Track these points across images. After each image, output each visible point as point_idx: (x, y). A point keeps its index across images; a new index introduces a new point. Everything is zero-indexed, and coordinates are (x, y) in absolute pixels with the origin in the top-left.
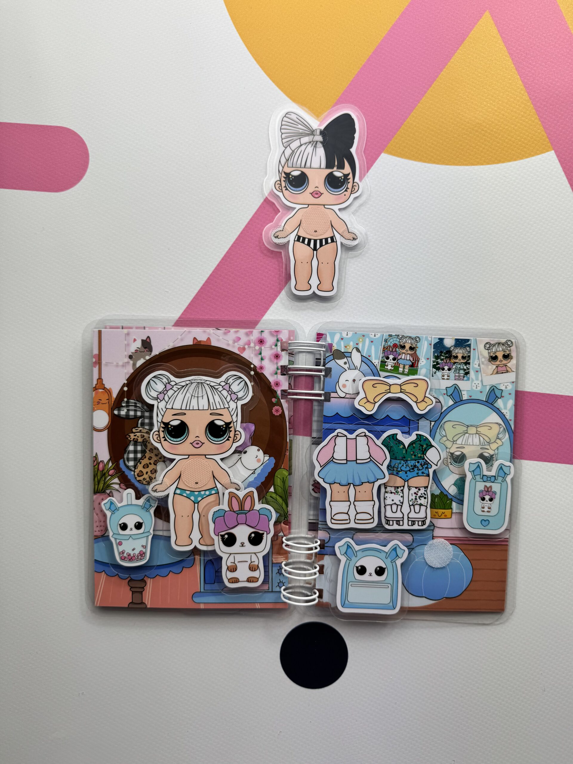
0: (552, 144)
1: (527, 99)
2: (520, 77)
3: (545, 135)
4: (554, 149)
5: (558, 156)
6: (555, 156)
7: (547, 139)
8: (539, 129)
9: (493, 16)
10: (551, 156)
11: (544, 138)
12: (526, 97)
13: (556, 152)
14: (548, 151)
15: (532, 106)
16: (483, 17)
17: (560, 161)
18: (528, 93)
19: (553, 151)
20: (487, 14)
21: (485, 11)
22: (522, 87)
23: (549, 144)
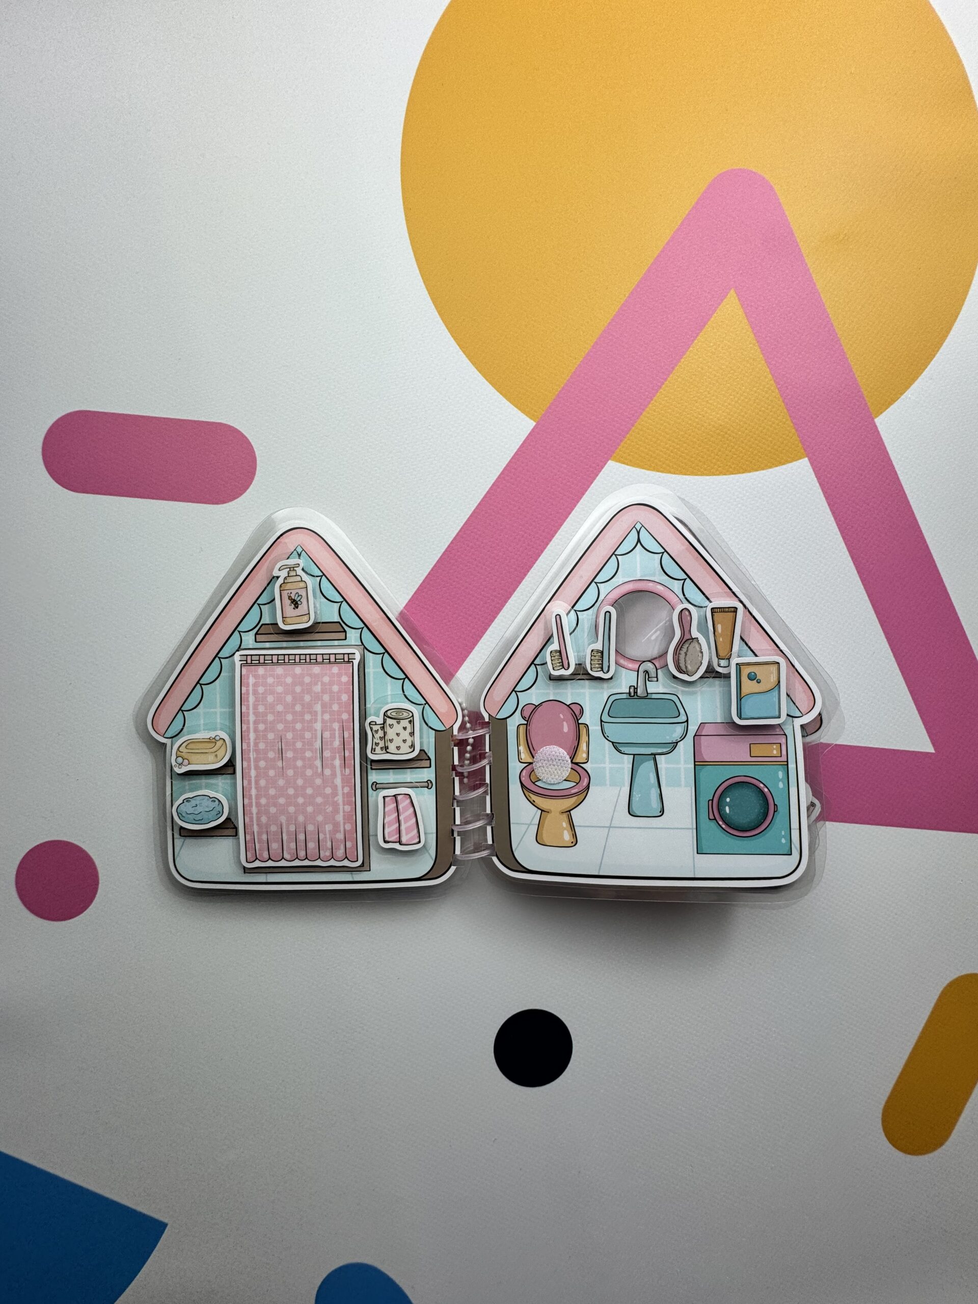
0: (805, 450)
1: (777, 396)
2: (770, 370)
3: (798, 439)
4: (807, 456)
5: (812, 464)
6: (809, 464)
7: (800, 444)
8: (791, 433)
9: (740, 297)
10: (805, 461)
11: (796, 442)
12: (776, 393)
13: (810, 459)
14: (800, 458)
15: (783, 404)
16: (729, 296)
17: (814, 471)
19: (806, 459)
20: (732, 292)
21: (730, 289)
22: (772, 382)
23: (802, 451)
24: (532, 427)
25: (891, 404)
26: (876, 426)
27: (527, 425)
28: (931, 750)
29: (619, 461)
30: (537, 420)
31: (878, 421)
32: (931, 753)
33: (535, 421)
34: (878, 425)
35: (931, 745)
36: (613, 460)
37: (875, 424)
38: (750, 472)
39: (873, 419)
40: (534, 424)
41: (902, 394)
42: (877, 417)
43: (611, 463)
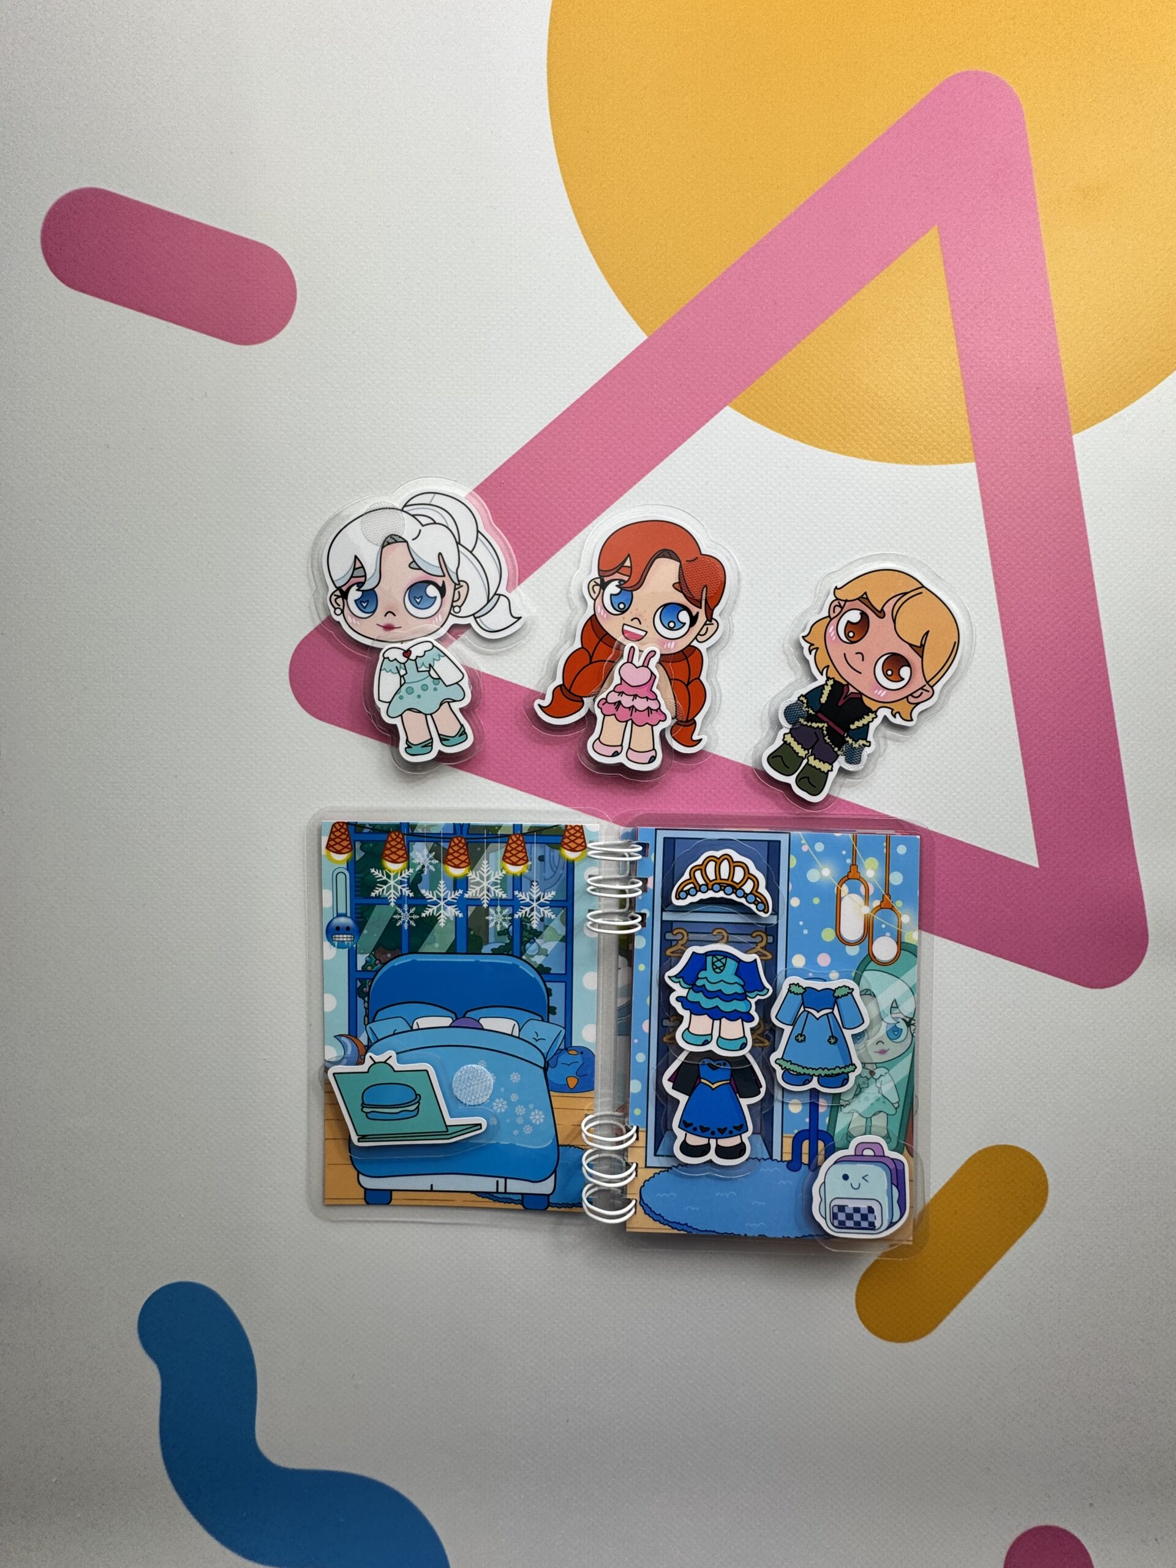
0: (975, 453)
1: (958, 376)
2: (957, 341)
3: (970, 437)
4: (977, 462)
5: (979, 472)
6: (975, 472)
7: (971, 444)
8: (963, 428)
9: (943, 239)
10: (972, 466)
11: (967, 440)
12: (957, 371)
13: (978, 466)
14: (965, 461)
15: (962, 388)
16: (929, 234)
17: (980, 481)
18: (962, 367)
19: (974, 464)
20: (934, 230)
21: (932, 226)
22: (956, 356)
23: (971, 452)
24: (642, 341)
25: (1099, 420)
26: (1071, 442)
27: (636, 336)
28: (1035, 863)
29: (738, 409)
30: (651, 333)
31: (1076, 438)
32: (1036, 868)
33: (646, 333)
34: (1075, 442)
35: (1036, 858)
36: (731, 406)
37: (1072, 440)
38: (897, 462)
39: (1071, 435)
40: (646, 337)
41: (1116, 412)
42: (1078, 432)
43: (727, 408)
